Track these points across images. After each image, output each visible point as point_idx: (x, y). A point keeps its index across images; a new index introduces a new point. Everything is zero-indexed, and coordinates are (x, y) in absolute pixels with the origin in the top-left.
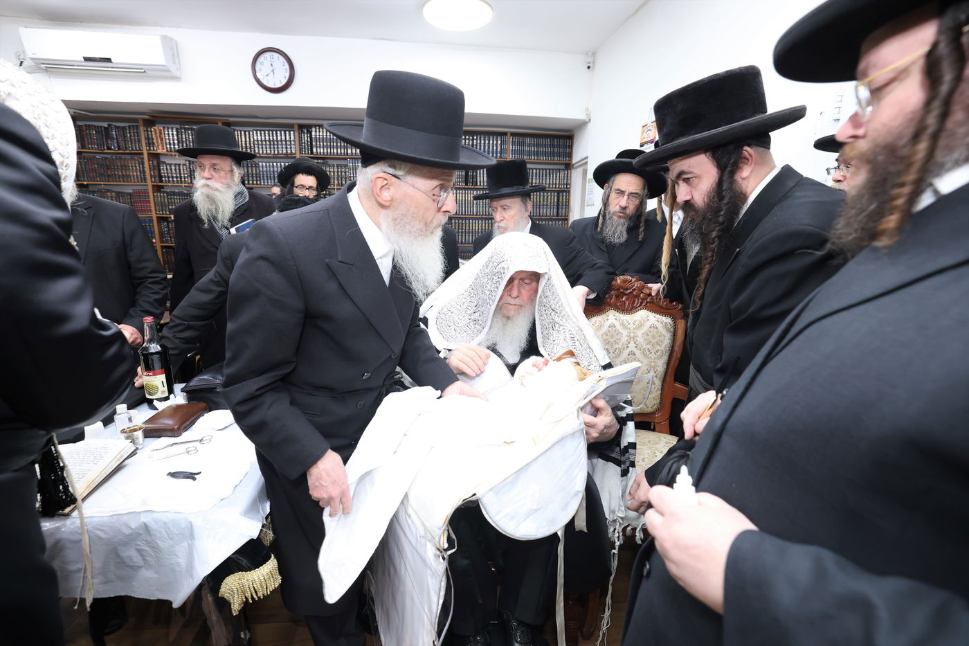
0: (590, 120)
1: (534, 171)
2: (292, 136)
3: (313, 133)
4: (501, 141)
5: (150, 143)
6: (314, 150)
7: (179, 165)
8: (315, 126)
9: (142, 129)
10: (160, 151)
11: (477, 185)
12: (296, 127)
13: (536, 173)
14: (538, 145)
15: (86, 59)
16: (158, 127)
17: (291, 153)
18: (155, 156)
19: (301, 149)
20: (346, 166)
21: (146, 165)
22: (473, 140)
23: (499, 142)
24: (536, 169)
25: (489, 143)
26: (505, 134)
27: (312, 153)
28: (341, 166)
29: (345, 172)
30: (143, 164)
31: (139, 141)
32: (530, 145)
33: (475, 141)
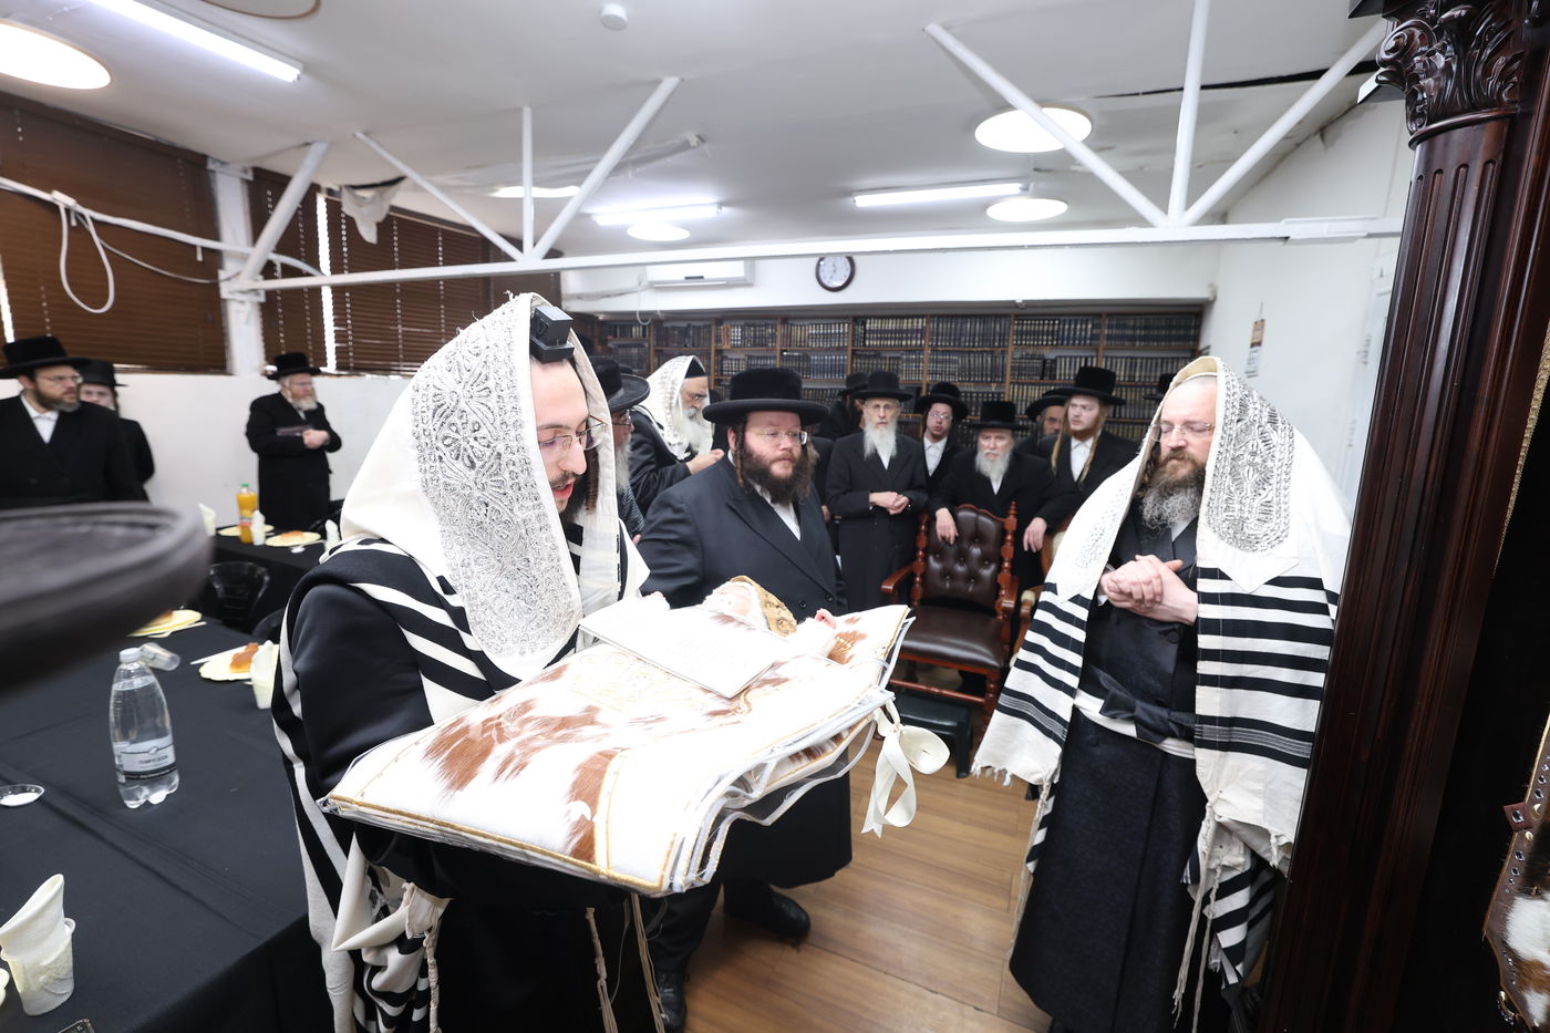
0: (1215, 298)
1: (1139, 361)
2: (846, 328)
3: (868, 326)
4: (1093, 325)
5: (718, 340)
6: (867, 343)
7: (739, 360)
8: (870, 317)
9: (714, 327)
10: (725, 347)
11: (1055, 378)
12: (851, 319)
13: (1141, 363)
14: (1146, 328)
15: (687, 278)
16: (726, 325)
17: (844, 346)
18: (719, 352)
19: (853, 341)
20: (899, 358)
21: (712, 361)
22: (1054, 324)
23: (1090, 326)
24: (1142, 358)
25: (1075, 328)
26: (1099, 315)
27: (864, 345)
28: (894, 358)
29: (898, 365)
30: (710, 358)
31: (710, 339)
32: (1134, 328)
33: (1056, 327)
